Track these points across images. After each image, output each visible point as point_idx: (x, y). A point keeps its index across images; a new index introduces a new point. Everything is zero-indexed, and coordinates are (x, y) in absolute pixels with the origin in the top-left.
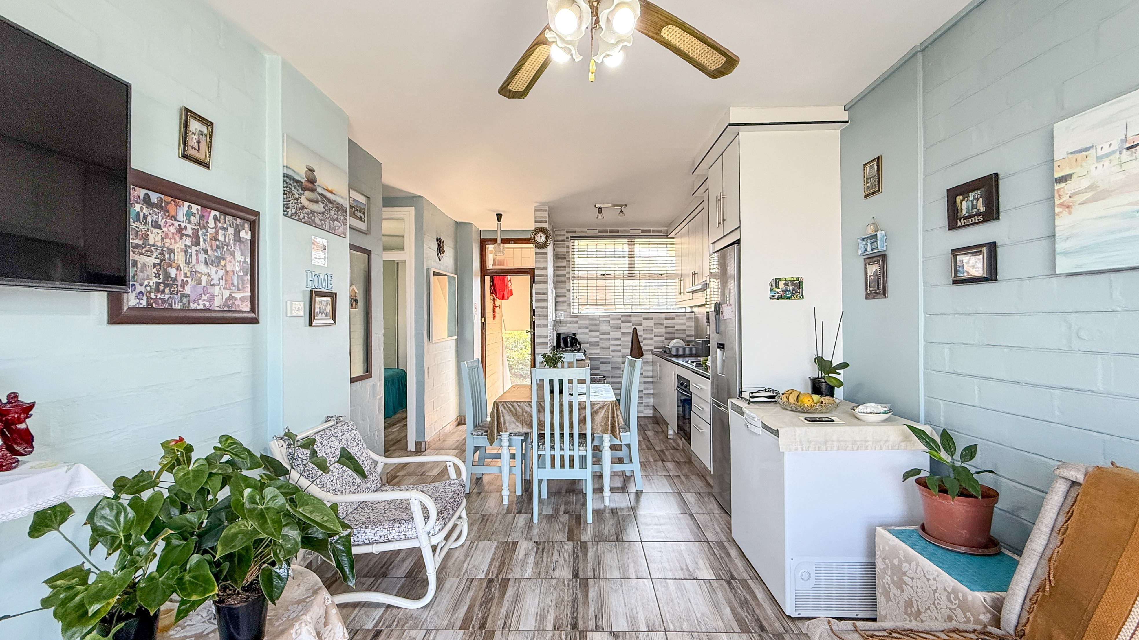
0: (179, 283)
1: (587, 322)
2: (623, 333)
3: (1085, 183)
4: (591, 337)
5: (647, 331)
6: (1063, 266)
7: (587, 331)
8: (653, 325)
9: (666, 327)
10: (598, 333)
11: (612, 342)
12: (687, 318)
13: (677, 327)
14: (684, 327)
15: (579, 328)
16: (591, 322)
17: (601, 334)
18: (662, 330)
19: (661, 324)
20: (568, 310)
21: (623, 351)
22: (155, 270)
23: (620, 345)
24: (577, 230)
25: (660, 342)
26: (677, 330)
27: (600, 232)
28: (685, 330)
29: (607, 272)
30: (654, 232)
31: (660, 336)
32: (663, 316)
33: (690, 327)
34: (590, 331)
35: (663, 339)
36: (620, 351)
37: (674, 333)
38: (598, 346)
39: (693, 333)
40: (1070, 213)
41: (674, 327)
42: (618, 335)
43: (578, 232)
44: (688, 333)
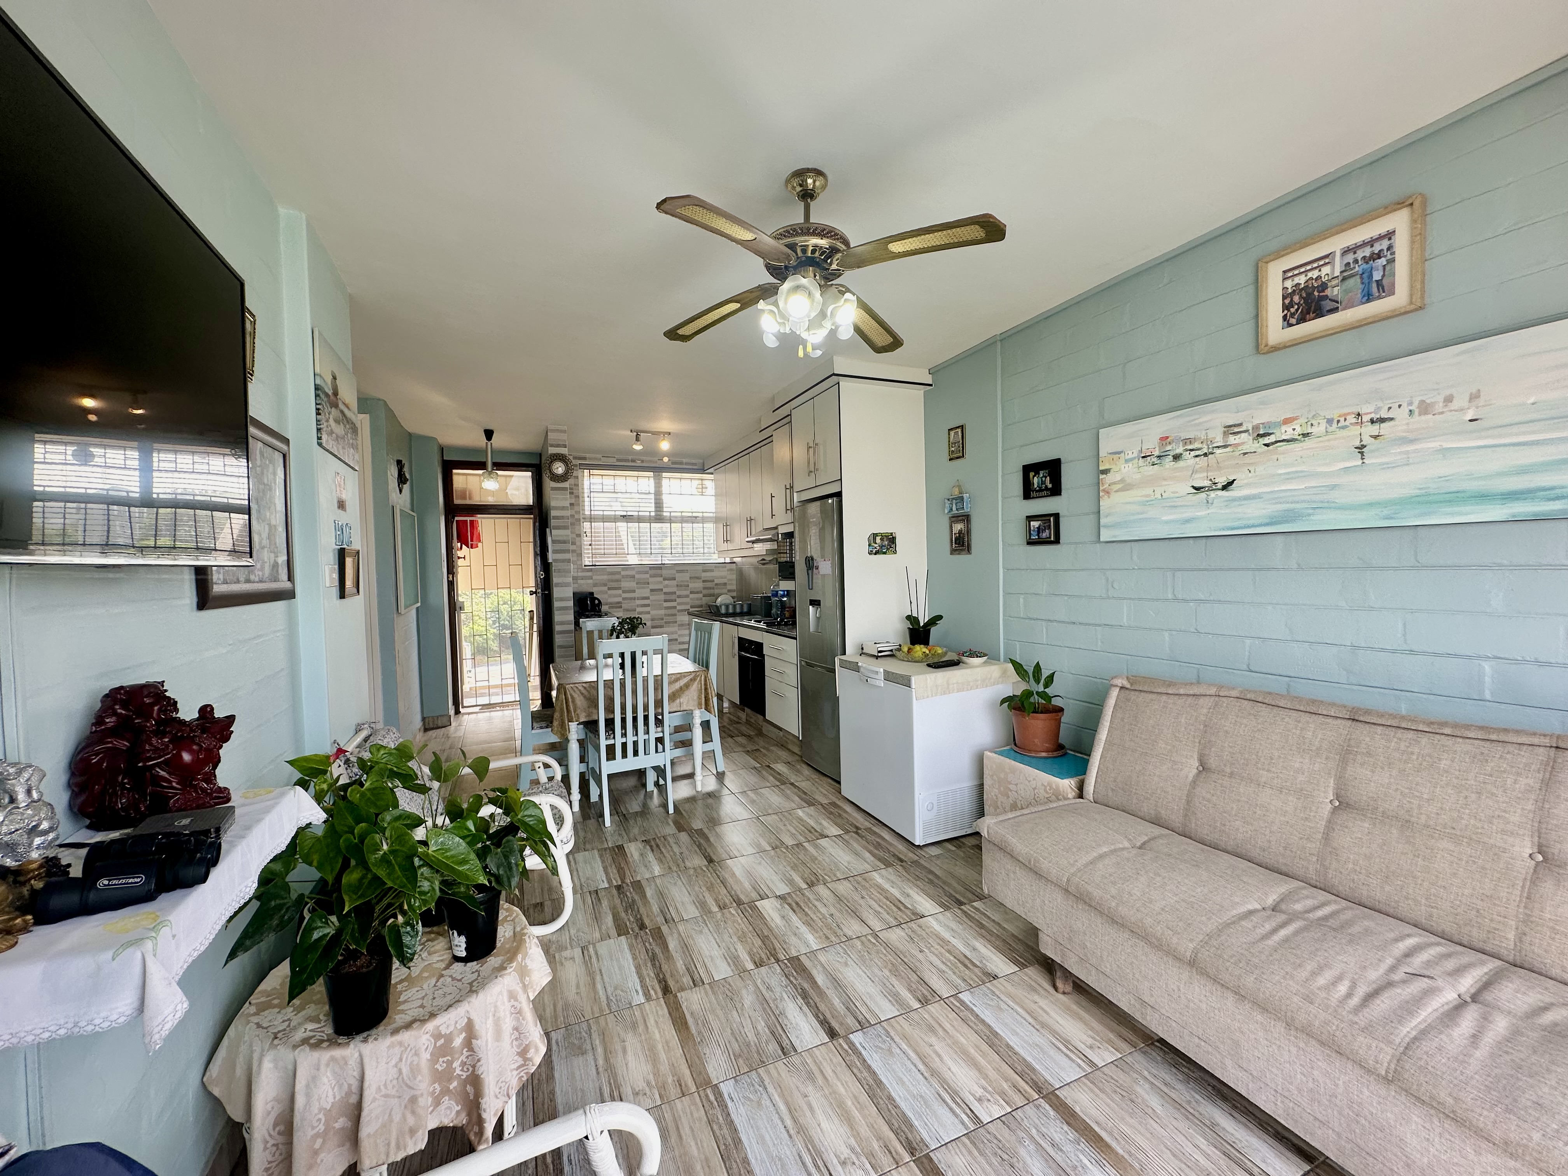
1: (605, 577)
2: (652, 590)
3: (1118, 478)
4: (610, 596)
5: (681, 586)
6: (1105, 536)
7: (606, 588)
8: (688, 579)
9: (704, 581)
10: (620, 592)
11: (638, 602)
12: (728, 570)
13: (716, 581)
14: (725, 581)
15: (595, 585)
16: (610, 577)
17: (624, 592)
18: (699, 585)
19: (698, 578)
20: (579, 563)
21: (652, 612)
23: (648, 605)
24: (587, 455)
25: (697, 599)
26: (716, 584)
27: (618, 460)
28: (725, 584)
29: (629, 514)
30: (687, 464)
31: (697, 593)
32: (700, 568)
33: (731, 580)
34: (609, 589)
35: (701, 595)
36: (649, 613)
37: (713, 588)
38: (621, 607)
39: (734, 587)
40: (1109, 497)
41: (713, 581)
42: (646, 592)
43: (590, 459)
44: (729, 587)
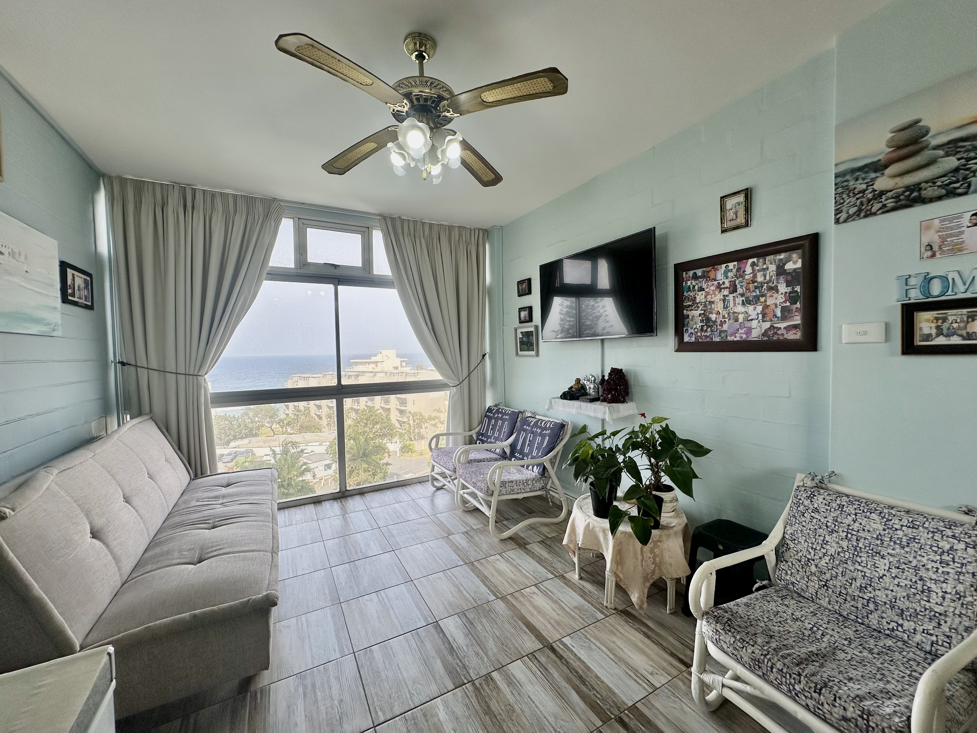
0: (719, 323)
22: (700, 318)
